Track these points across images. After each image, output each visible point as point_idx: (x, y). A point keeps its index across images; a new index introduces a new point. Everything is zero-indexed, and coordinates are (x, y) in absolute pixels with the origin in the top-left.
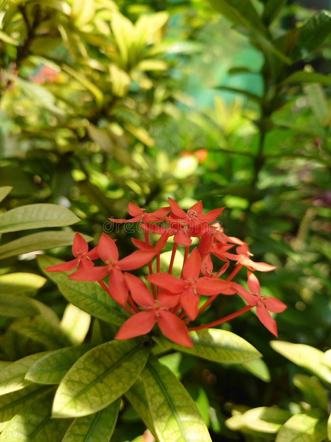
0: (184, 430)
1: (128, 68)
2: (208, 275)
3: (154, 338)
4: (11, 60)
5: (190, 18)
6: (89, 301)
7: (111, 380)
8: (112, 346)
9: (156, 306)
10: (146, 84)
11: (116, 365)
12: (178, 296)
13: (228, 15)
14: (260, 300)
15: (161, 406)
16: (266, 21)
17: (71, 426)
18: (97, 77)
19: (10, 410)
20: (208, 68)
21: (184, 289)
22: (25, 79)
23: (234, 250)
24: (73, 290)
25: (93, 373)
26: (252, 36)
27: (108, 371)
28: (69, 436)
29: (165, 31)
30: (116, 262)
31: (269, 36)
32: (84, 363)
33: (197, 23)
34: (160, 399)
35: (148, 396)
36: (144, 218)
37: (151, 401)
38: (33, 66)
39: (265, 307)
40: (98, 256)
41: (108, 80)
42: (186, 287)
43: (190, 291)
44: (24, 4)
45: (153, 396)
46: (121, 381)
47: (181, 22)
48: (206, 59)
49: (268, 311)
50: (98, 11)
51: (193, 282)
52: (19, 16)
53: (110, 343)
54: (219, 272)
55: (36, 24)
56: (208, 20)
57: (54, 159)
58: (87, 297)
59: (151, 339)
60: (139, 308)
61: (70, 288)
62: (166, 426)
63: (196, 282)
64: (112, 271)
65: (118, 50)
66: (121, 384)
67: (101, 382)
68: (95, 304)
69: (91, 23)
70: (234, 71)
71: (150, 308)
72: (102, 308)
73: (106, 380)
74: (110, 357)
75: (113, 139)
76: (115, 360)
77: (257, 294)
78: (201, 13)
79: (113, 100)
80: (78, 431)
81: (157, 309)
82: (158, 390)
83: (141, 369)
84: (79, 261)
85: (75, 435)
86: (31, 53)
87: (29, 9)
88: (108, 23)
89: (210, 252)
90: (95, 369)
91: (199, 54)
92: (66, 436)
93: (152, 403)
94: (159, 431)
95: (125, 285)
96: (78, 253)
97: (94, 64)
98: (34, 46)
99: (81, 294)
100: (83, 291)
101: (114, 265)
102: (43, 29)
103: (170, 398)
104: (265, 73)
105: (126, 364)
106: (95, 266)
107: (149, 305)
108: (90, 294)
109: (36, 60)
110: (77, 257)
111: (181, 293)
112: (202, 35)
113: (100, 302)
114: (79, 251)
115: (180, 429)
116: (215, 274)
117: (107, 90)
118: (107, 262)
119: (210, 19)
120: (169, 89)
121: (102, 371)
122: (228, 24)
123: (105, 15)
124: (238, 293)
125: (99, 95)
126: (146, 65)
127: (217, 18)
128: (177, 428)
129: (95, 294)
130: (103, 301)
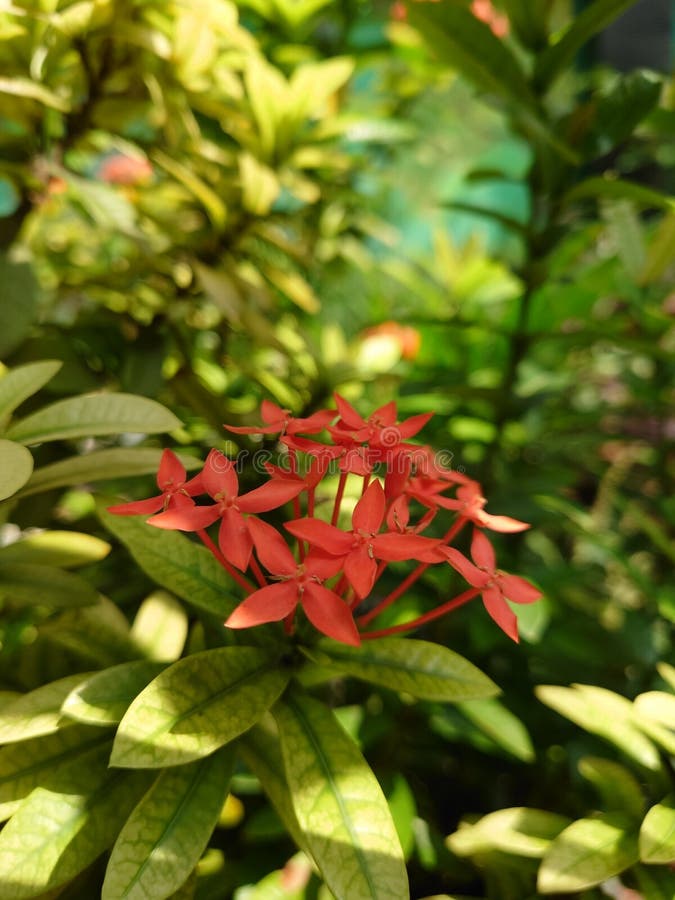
0: (347, 814)
1: (275, 161)
2: (398, 530)
3: (302, 650)
4: (54, 140)
5: (395, 78)
6: (184, 576)
7: (218, 712)
8: (223, 656)
9: (299, 573)
10: (307, 193)
11: (230, 689)
12: (341, 560)
13: (468, 73)
14: (492, 578)
15: (309, 770)
16: (539, 86)
17: (141, 803)
18: (215, 176)
19: (30, 779)
20: (427, 175)
21: (352, 549)
22: (81, 175)
23: (451, 493)
24: (157, 555)
25: (187, 698)
26: (511, 112)
27: (213, 697)
28: (137, 820)
29: (343, 97)
30: (233, 498)
31: (542, 114)
32: (171, 678)
33: (409, 88)
34: (305, 759)
35: (286, 752)
36: (288, 427)
37: (291, 759)
38: (96, 151)
39: (501, 591)
40: (203, 488)
41: (236, 184)
42: (356, 544)
43: (363, 551)
44: (84, 37)
45: (294, 752)
46: (235, 714)
47: (378, 84)
48: (424, 156)
49: (507, 600)
50: (222, 51)
51: (367, 536)
52: (72, 59)
53: (220, 651)
54: (418, 524)
55: (106, 72)
56: (431, 83)
57: (131, 332)
58: (181, 569)
59: (296, 652)
60: (270, 577)
61: (152, 553)
62: (316, 803)
63: (374, 537)
64: (225, 512)
65: (256, 128)
66: (235, 720)
67: (201, 714)
68: (195, 583)
69: (209, 75)
70: (477, 176)
71: (288, 577)
72: (208, 589)
73: (209, 712)
74: (218, 673)
75: (243, 291)
76: (228, 681)
77: (486, 568)
78: (419, 69)
79: (244, 219)
80: (153, 812)
81: (302, 579)
82: (304, 742)
83: (274, 698)
84: (169, 496)
85: (149, 819)
86: (93, 127)
87: (94, 45)
88: (240, 75)
89: (405, 493)
90: (191, 693)
91: (409, 144)
92: (131, 818)
93: (292, 764)
94: (302, 811)
95: (247, 537)
96: (167, 483)
97: (210, 151)
98: (100, 113)
99: (170, 563)
100: (175, 558)
101: (229, 504)
102: (117, 83)
103: (326, 759)
104: (534, 181)
105: (247, 690)
106: (196, 505)
107: (286, 573)
108: (187, 564)
109: (101, 140)
110: (165, 491)
111: (346, 555)
112: (418, 111)
113: (205, 581)
114: (169, 480)
115: (341, 811)
116: (410, 529)
117: (235, 201)
118: (217, 497)
119: (434, 82)
120: (350, 210)
121: (202, 697)
122: (467, 90)
123: (234, 60)
124: (448, 561)
125: (217, 208)
126: (308, 157)
127: (448, 79)
128: (335, 810)
129: (197, 565)
130: (210, 577)
